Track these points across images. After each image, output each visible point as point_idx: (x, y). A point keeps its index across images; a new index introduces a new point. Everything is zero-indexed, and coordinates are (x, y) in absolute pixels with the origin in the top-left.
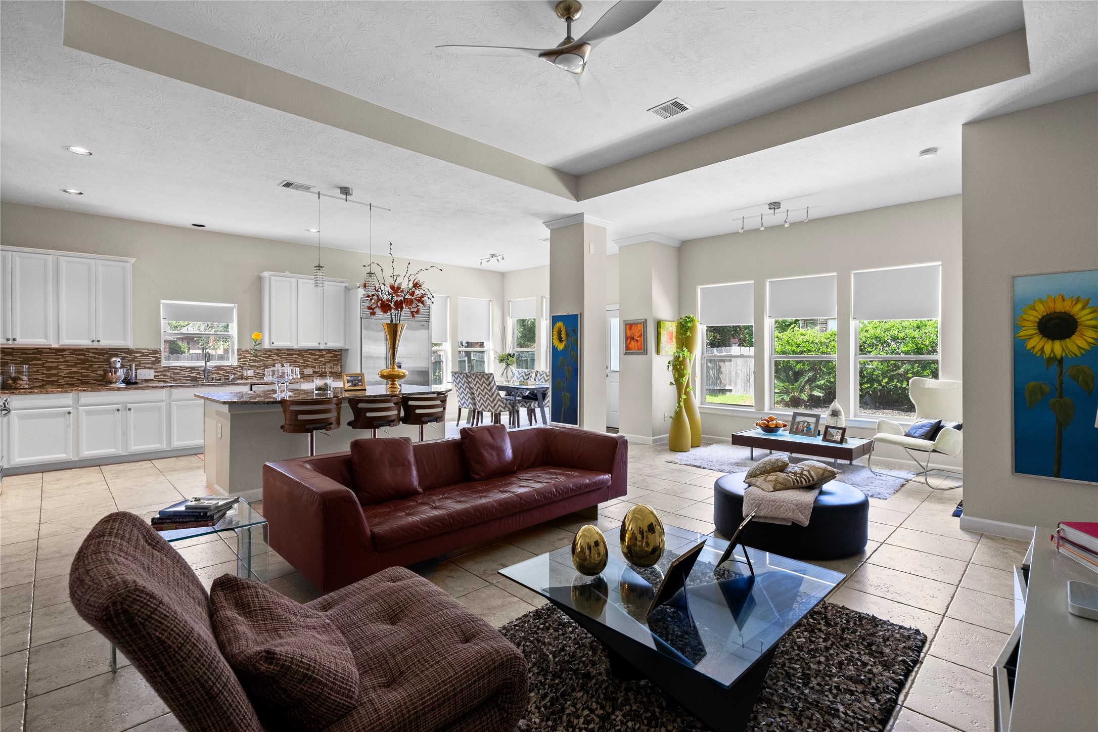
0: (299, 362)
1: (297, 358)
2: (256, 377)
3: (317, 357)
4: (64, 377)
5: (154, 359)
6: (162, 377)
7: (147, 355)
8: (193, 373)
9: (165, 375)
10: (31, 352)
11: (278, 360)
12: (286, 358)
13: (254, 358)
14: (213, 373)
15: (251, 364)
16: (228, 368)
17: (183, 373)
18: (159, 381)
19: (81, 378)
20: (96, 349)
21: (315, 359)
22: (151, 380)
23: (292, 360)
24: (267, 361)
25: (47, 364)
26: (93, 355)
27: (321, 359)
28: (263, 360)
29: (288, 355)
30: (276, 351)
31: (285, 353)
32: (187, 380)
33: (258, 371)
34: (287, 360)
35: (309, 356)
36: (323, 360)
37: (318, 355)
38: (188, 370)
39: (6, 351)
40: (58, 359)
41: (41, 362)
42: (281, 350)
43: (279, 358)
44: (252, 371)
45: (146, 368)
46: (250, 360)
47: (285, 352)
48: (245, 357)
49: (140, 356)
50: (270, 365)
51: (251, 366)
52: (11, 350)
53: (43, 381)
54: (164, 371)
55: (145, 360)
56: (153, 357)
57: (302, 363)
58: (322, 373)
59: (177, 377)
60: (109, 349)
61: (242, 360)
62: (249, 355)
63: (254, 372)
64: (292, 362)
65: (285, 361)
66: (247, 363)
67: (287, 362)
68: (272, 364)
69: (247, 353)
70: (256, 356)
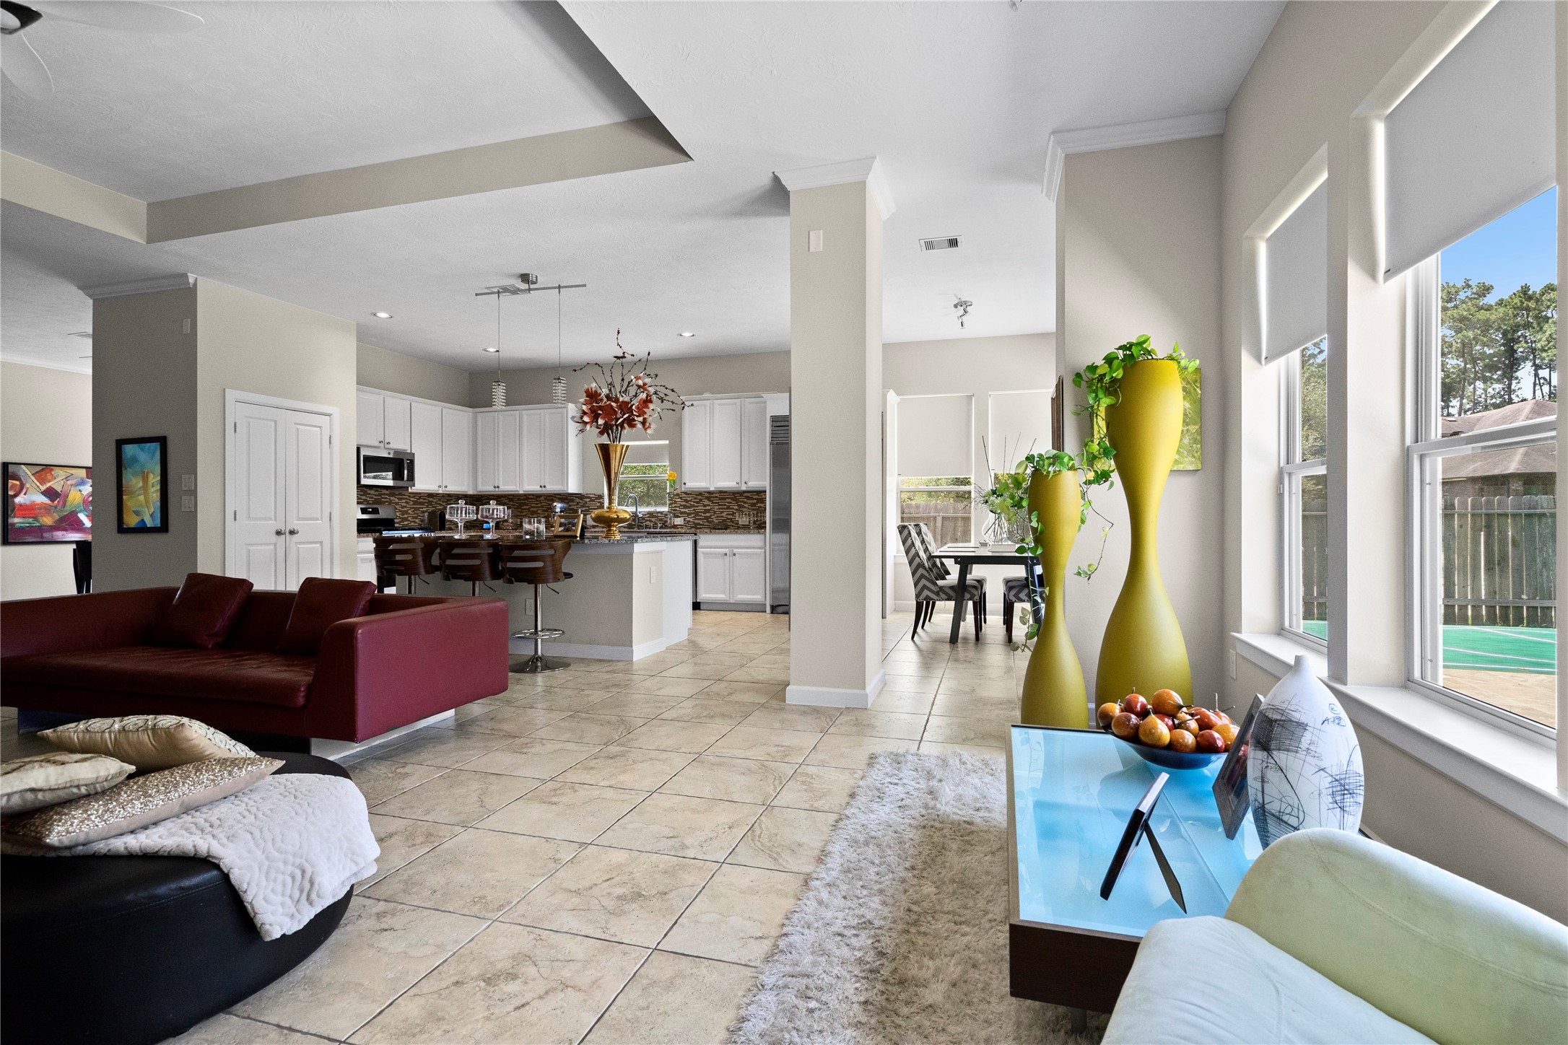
0: (733, 509)
1: (731, 503)
2: (686, 526)
3: (755, 501)
5: (599, 504)
7: (594, 501)
10: (522, 498)
11: (709, 505)
12: (718, 503)
13: (684, 503)
14: (647, 521)
15: (682, 510)
16: (659, 515)
20: (560, 494)
21: (753, 505)
23: (725, 505)
24: (698, 506)
25: (531, 509)
27: (759, 505)
28: (694, 506)
29: (720, 499)
30: (707, 495)
31: (716, 497)
33: (688, 519)
34: (719, 505)
35: (745, 500)
37: (756, 499)
39: (510, 497)
40: (537, 504)
41: (527, 507)
42: (712, 494)
43: (710, 503)
44: (682, 519)
46: (681, 505)
47: (717, 495)
48: (676, 502)
49: (589, 501)
50: (701, 512)
51: (681, 513)
55: (592, 505)
56: (599, 502)
61: (673, 505)
62: (679, 500)
63: (684, 520)
64: (724, 509)
65: (717, 507)
66: (678, 509)
67: (719, 509)
68: (703, 511)
69: (678, 497)
70: (686, 501)
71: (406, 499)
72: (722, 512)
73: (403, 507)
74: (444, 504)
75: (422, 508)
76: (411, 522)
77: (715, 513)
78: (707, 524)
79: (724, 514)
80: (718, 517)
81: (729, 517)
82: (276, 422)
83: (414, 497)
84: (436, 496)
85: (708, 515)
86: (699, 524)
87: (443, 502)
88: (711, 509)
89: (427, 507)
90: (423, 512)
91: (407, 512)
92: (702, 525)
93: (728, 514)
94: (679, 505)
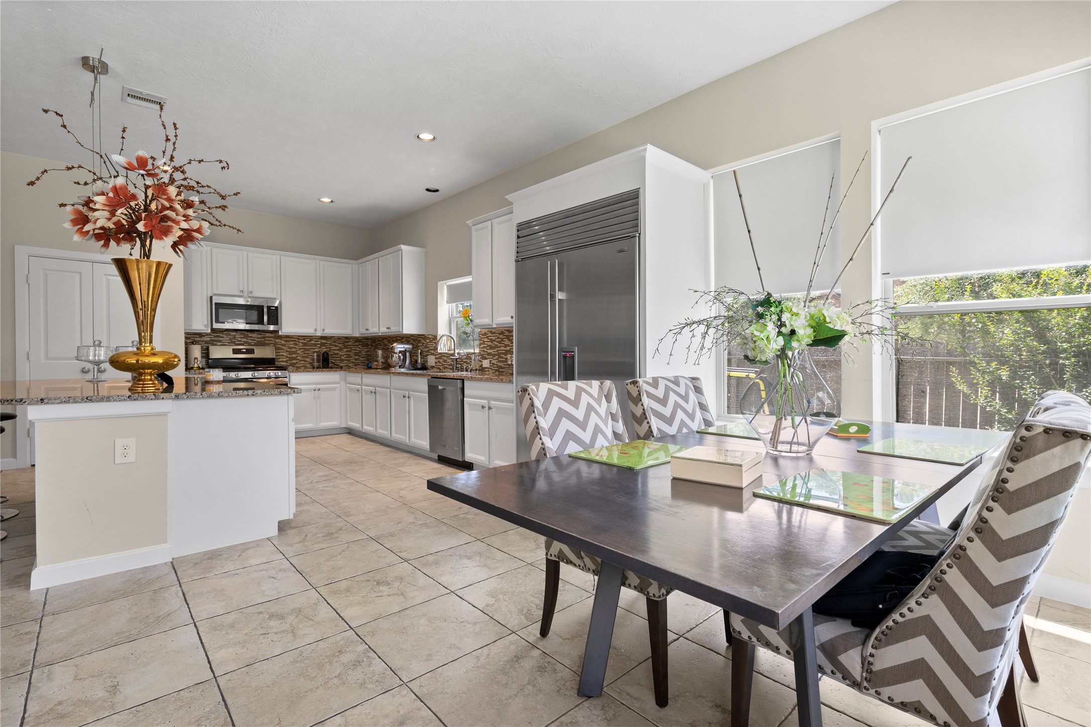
2: (492, 370)
5: (435, 345)
6: (439, 364)
7: (432, 341)
9: (440, 362)
11: (508, 345)
13: (490, 343)
14: (464, 362)
15: (489, 351)
22: (434, 367)
24: (500, 347)
30: (507, 334)
32: (450, 369)
33: (493, 361)
42: (509, 332)
43: (509, 343)
44: (488, 360)
45: (431, 354)
46: (488, 346)
48: (484, 342)
49: (429, 342)
50: (503, 354)
51: (488, 354)
55: (430, 346)
56: (434, 343)
61: (482, 346)
62: (486, 340)
63: (490, 363)
66: (486, 350)
68: (504, 352)
69: (485, 337)
70: (492, 341)
71: (295, 341)
73: (290, 348)
74: (340, 345)
75: (314, 349)
76: (300, 361)
82: (80, 273)
83: (304, 339)
84: (329, 338)
85: (507, 356)
86: (501, 367)
87: (339, 343)
88: (510, 350)
89: (320, 348)
90: (314, 352)
91: (295, 353)
92: (503, 368)
94: (486, 345)
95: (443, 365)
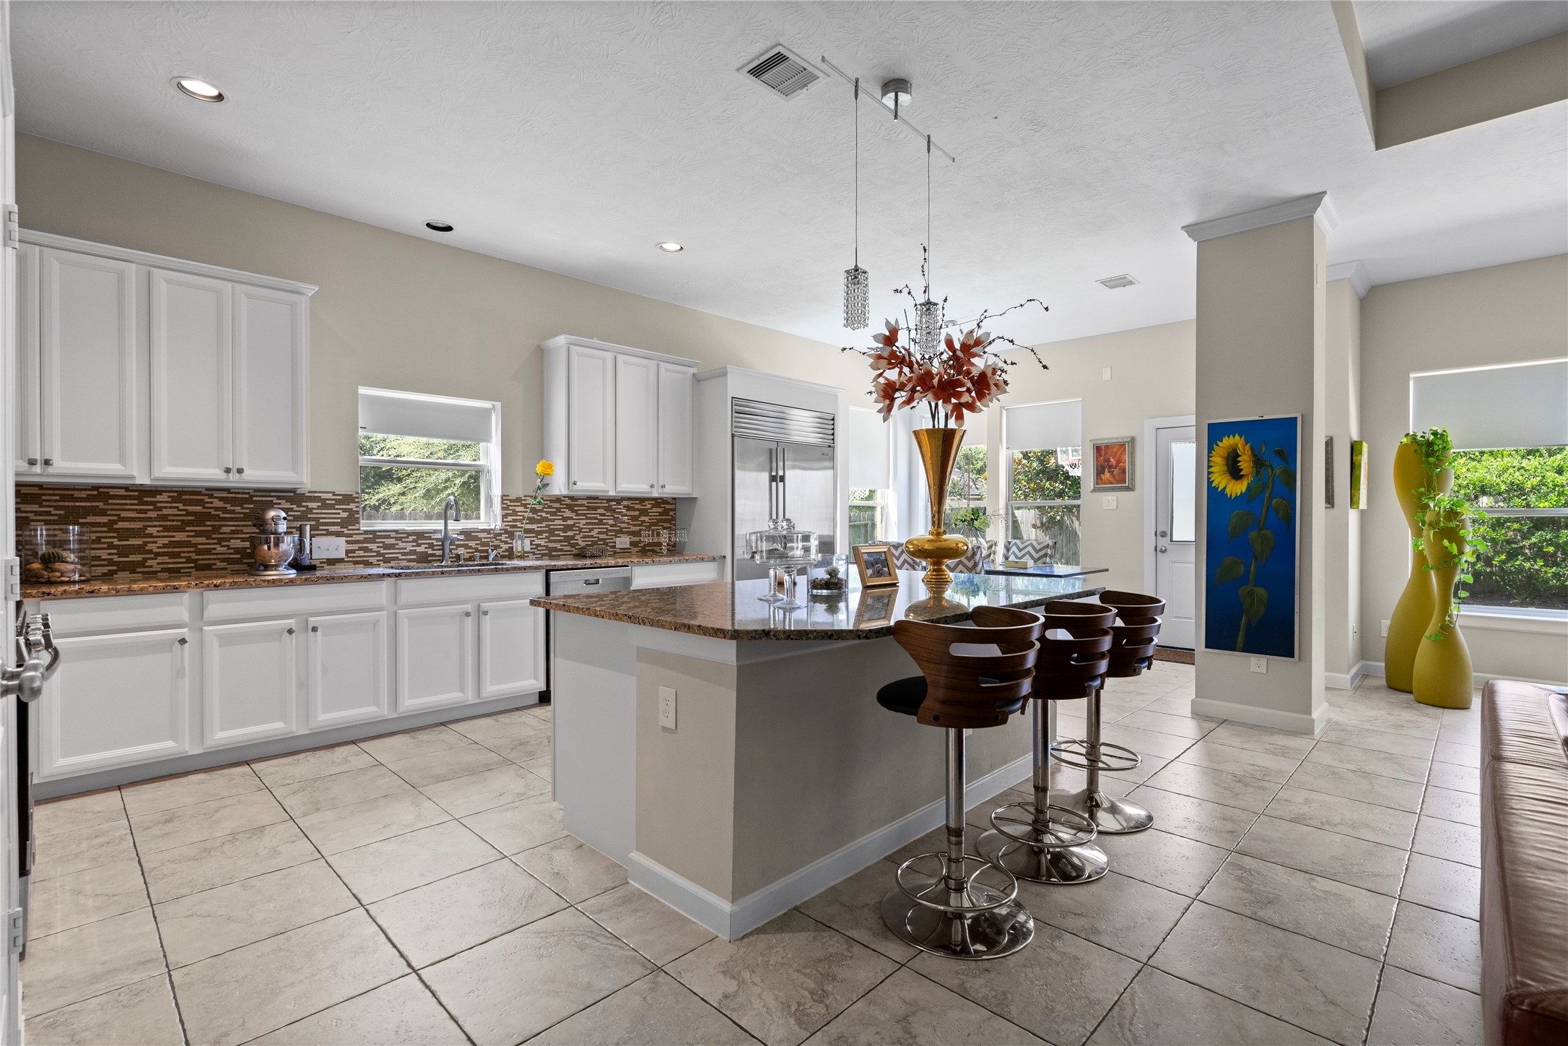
1: (604, 515)
2: (534, 553)
3: (637, 513)
4: (157, 555)
5: (345, 515)
6: (361, 553)
7: (332, 506)
8: (419, 545)
9: (366, 550)
10: (84, 494)
11: (571, 518)
12: (585, 514)
13: (531, 515)
14: (459, 546)
15: (526, 526)
16: (484, 535)
17: (402, 545)
18: (356, 563)
19: (194, 556)
20: (228, 490)
21: (634, 518)
22: (341, 561)
23: (596, 518)
24: (553, 520)
25: (121, 525)
26: (220, 504)
27: (642, 518)
28: (544, 519)
29: (589, 508)
30: (568, 501)
31: (582, 505)
32: (409, 561)
33: (537, 542)
34: (587, 518)
35: (624, 511)
36: (646, 519)
37: (638, 509)
38: (411, 538)
40: (145, 511)
41: (105, 519)
42: (577, 500)
43: (573, 515)
44: (528, 541)
45: (329, 533)
46: (525, 518)
47: (585, 502)
48: (515, 513)
49: (319, 508)
50: (559, 530)
51: (526, 531)
52: (35, 490)
53: (111, 562)
54: (366, 541)
55: (327, 516)
56: (344, 510)
57: (612, 526)
58: (645, 545)
59: (390, 553)
60: (256, 490)
61: (510, 518)
62: (521, 509)
63: (531, 544)
64: (595, 524)
65: (584, 522)
66: (519, 524)
67: (587, 524)
68: (562, 527)
69: (519, 504)
70: (534, 511)
72: (591, 530)
77: (580, 530)
78: (568, 548)
79: (594, 533)
80: (584, 537)
81: (602, 536)
85: (570, 533)
86: (555, 549)
88: (573, 525)
92: (561, 550)
93: (600, 533)
94: (521, 518)
95: (379, 554)
